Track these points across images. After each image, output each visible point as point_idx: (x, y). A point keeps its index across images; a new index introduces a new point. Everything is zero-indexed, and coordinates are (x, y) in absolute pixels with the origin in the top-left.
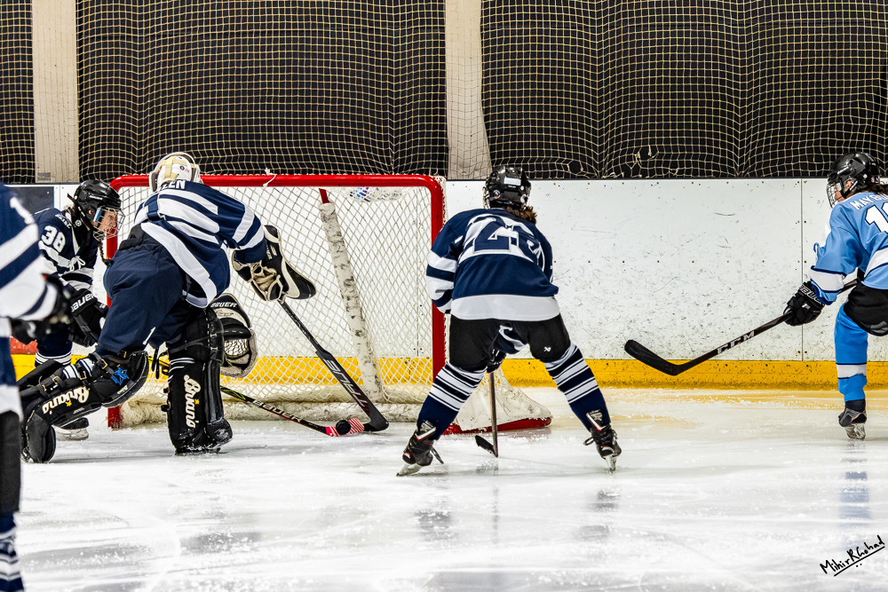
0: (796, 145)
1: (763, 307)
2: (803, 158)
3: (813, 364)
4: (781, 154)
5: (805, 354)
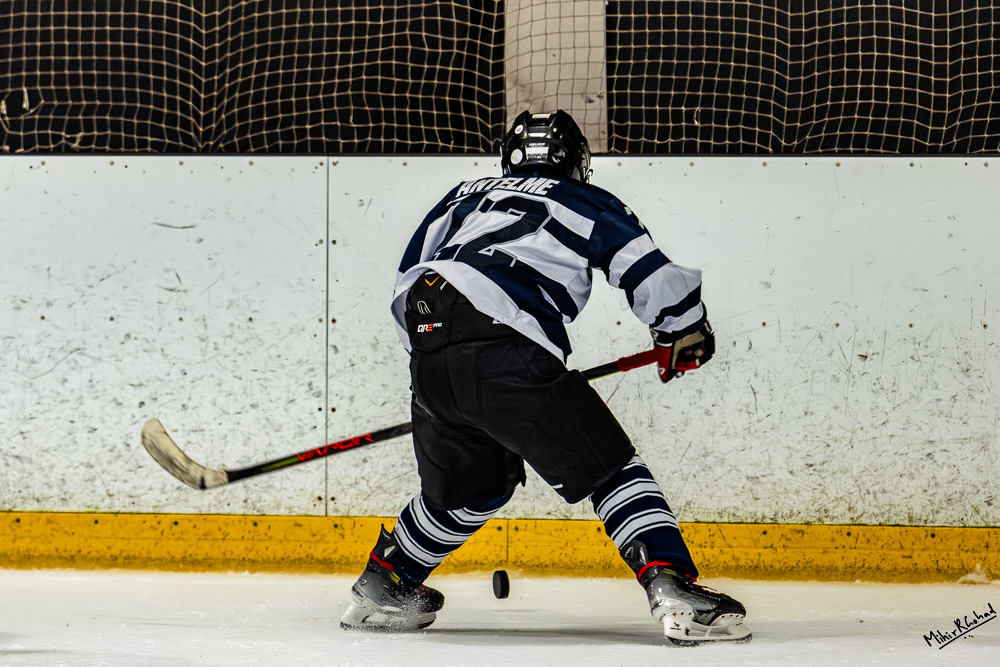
0: (315, 90)
1: (248, 408)
2: (330, 116)
3: (347, 523)
4: (287, 108)
5: (331, 503)
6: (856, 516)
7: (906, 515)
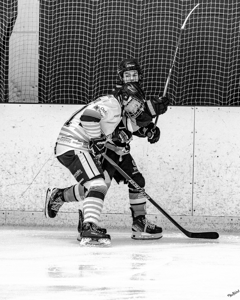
6: (109, 211)
7: (123, 211)
